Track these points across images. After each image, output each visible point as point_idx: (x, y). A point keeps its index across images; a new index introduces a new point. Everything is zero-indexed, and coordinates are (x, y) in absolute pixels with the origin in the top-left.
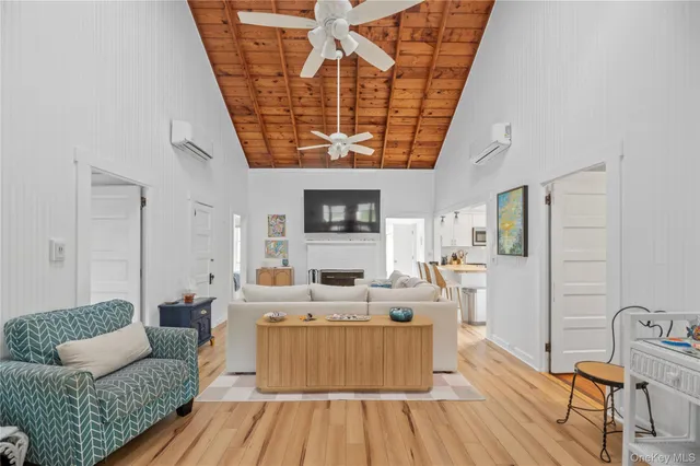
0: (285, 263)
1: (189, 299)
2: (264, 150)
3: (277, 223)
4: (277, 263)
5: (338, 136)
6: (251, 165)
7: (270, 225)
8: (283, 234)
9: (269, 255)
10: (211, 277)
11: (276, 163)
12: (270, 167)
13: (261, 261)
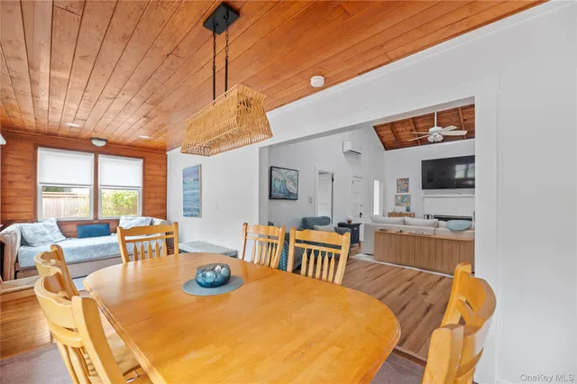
0: (408, 209)
1: (349, 222)
2: (394, 139)
3: (403, 184)
4: (402, 209)
5: (436, 128)
6: (387, 148)
7: (398, 185)
8: (407, 190)
9: (397, 204)
10: (361, 214)
11: (402, 145)
12: (398, 148)
13: (392, 207)
